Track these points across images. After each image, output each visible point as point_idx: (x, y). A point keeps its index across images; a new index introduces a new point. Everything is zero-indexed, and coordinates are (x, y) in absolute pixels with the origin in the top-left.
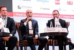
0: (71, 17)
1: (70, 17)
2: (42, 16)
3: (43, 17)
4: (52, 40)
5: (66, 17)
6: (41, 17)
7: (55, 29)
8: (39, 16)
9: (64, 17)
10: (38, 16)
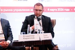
0: (59, 9)
1: (56, 10)
2: (17, 10)
3: (19, 12)
4: (30, 47)
5: (51, 10)
6: (16, 12)
7: (34, 36)
8: (12, 10)
9: (48, 10)
10: (10, 10)
